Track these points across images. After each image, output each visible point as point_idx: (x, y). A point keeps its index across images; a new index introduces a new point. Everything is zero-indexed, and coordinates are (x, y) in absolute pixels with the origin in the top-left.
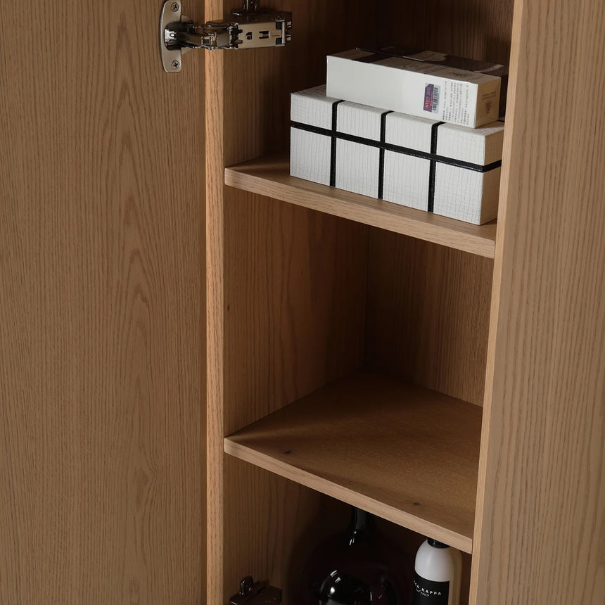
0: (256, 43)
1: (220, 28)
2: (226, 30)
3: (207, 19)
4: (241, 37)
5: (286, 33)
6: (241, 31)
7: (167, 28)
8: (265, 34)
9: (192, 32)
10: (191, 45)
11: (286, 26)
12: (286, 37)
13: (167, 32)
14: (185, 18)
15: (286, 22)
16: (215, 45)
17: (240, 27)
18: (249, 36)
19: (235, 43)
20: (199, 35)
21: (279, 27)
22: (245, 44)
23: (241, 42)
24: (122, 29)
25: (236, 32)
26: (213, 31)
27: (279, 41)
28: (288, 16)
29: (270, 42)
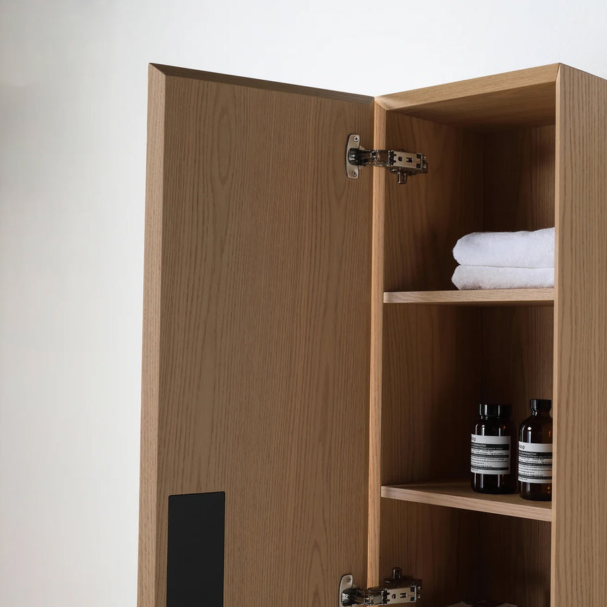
0: (398, 600)
1: (376, 592)
2: (380, 594)
3: (369, 586)
4: (389, 597)
5: (417, 593)
6: (389, 594)
7: (344, 592)
8: (404, 595)
9: (359, 595)
10: (358, 603)
11: (417, 589)
12: (417, 596)
13: (344, 595)
14: (355, 586)
15: (417, 587)
16: (372, 603)
17: (388, 591)
18: (394, 596)
19: (385, 601)
20: (363, 597)
21: (412, 590)
22: (392, 601)
23: (389, 600)
24: (316, 594)
25: (386, 594)
26: (372, 594)
27: (412, 599)
28: (419, 583)
29: (407, 600)
